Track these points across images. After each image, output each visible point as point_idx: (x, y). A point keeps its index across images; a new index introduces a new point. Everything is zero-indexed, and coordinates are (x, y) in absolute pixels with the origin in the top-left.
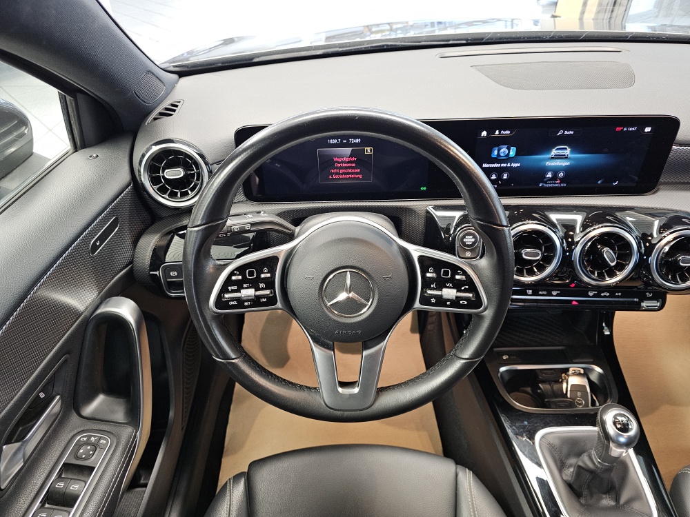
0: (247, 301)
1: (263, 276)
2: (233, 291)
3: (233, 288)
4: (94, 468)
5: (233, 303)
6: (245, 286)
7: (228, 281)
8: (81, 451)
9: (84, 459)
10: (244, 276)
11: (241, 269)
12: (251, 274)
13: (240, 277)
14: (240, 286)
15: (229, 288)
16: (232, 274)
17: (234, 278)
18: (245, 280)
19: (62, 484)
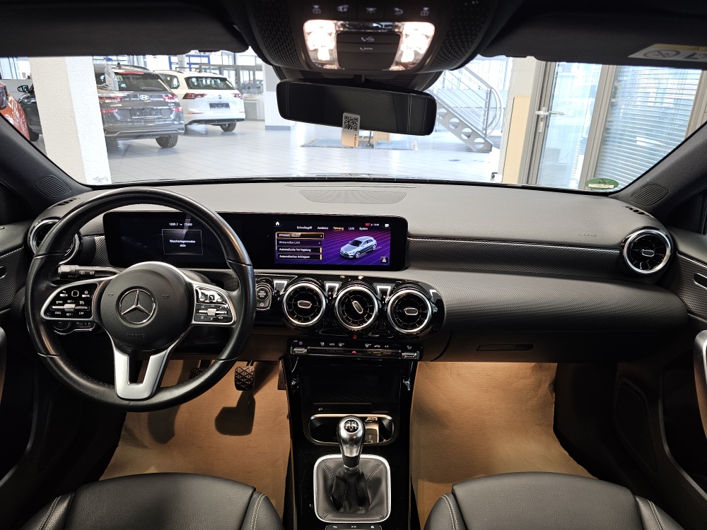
0: (68, 312)
1: (83, 296)
2: (59, 305)
3: (60, 302)
5: (58, 313)
6: (69, 301)
7: (57, 297)
10: (69, 294)
11: (68, 290)
12: (75, 293)
13: (66, 295)
14: (65, 301)
15: (57, 302)
16: (61, 292)
17: (61, 295)
18: (69, 297)
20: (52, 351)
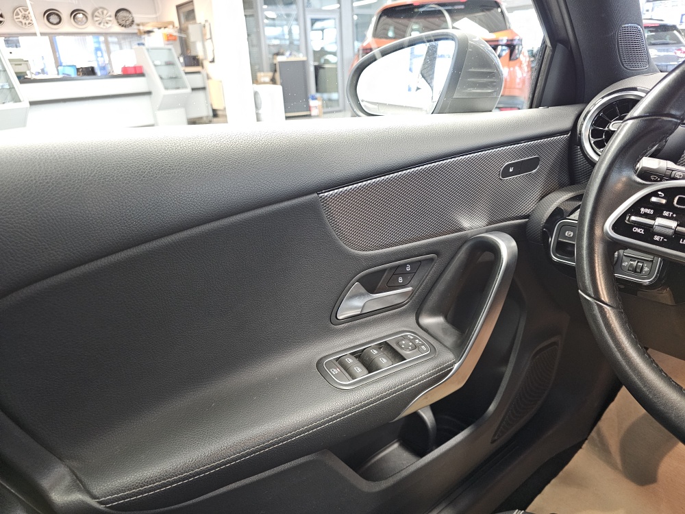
0: (659, 234)
2: (646, 216)
3: (648, 211)
4: (405, 359)
5: (638, 230)
6: (666, 213)
7: (644, 201)
8: (403, 342)
9: (402, 348)
10: (670, 201)
11: (670, 192)
12: (682, 202)
13: (664, 201)
14: (658, 211)
15: (642, 210)
16: (655, 194)
17: (654, 199)
18: (669, 207)
19: (376, 352)
20: (604, 296)
